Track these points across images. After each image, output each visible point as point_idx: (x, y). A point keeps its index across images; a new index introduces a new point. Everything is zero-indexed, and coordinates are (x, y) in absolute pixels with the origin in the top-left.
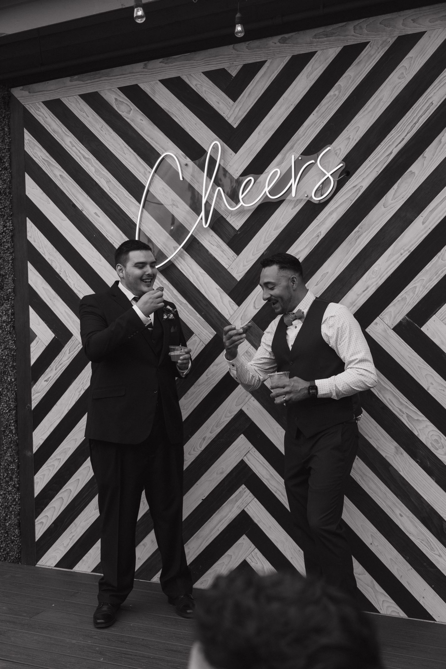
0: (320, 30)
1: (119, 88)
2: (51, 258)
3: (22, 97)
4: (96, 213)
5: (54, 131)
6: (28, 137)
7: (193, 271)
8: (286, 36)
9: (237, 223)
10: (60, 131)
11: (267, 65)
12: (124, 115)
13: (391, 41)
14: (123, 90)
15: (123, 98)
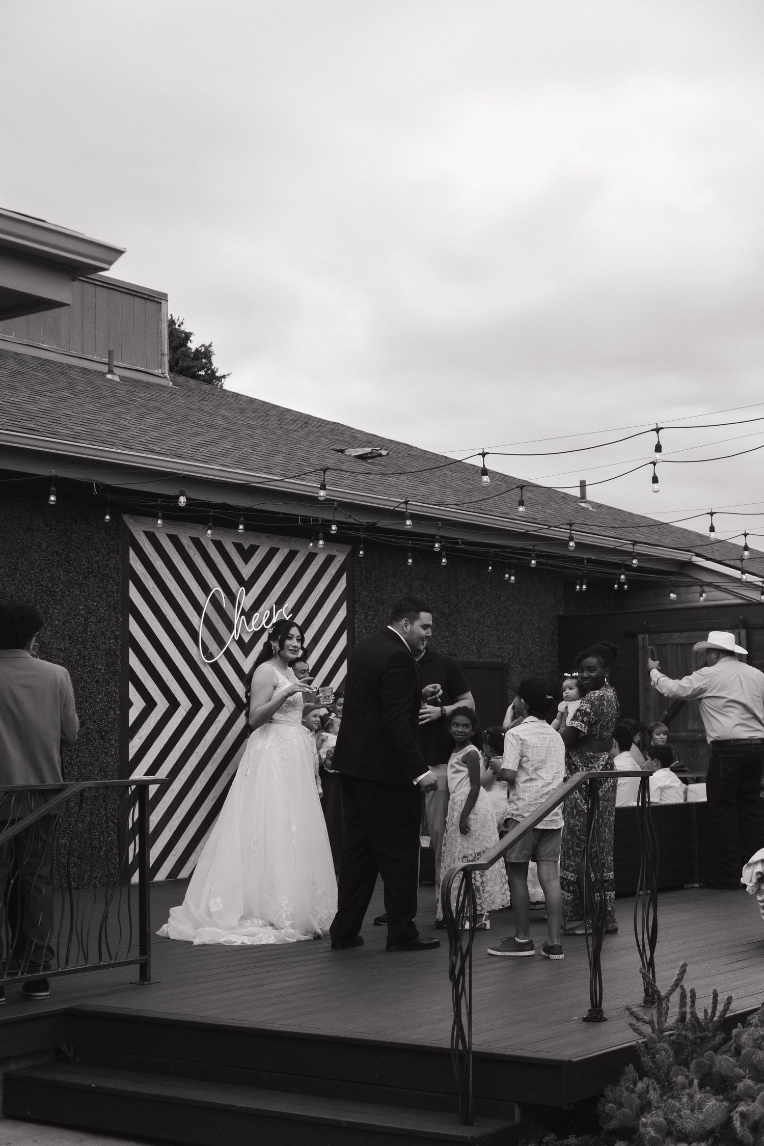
0: (281, 537)
1: (190, 537)
2: (145, 646)
3: (129, 522)
4: (174, 619)
5: (150, 554)
6: (132, 554)
7: (226, 666)
8: (269, 535)
9: (246, 639)
10: (154, 556)
11: (260, 548)
12: (191, 555)
13: (307, 553)
14: (192, 539)
15: (191, 544)
